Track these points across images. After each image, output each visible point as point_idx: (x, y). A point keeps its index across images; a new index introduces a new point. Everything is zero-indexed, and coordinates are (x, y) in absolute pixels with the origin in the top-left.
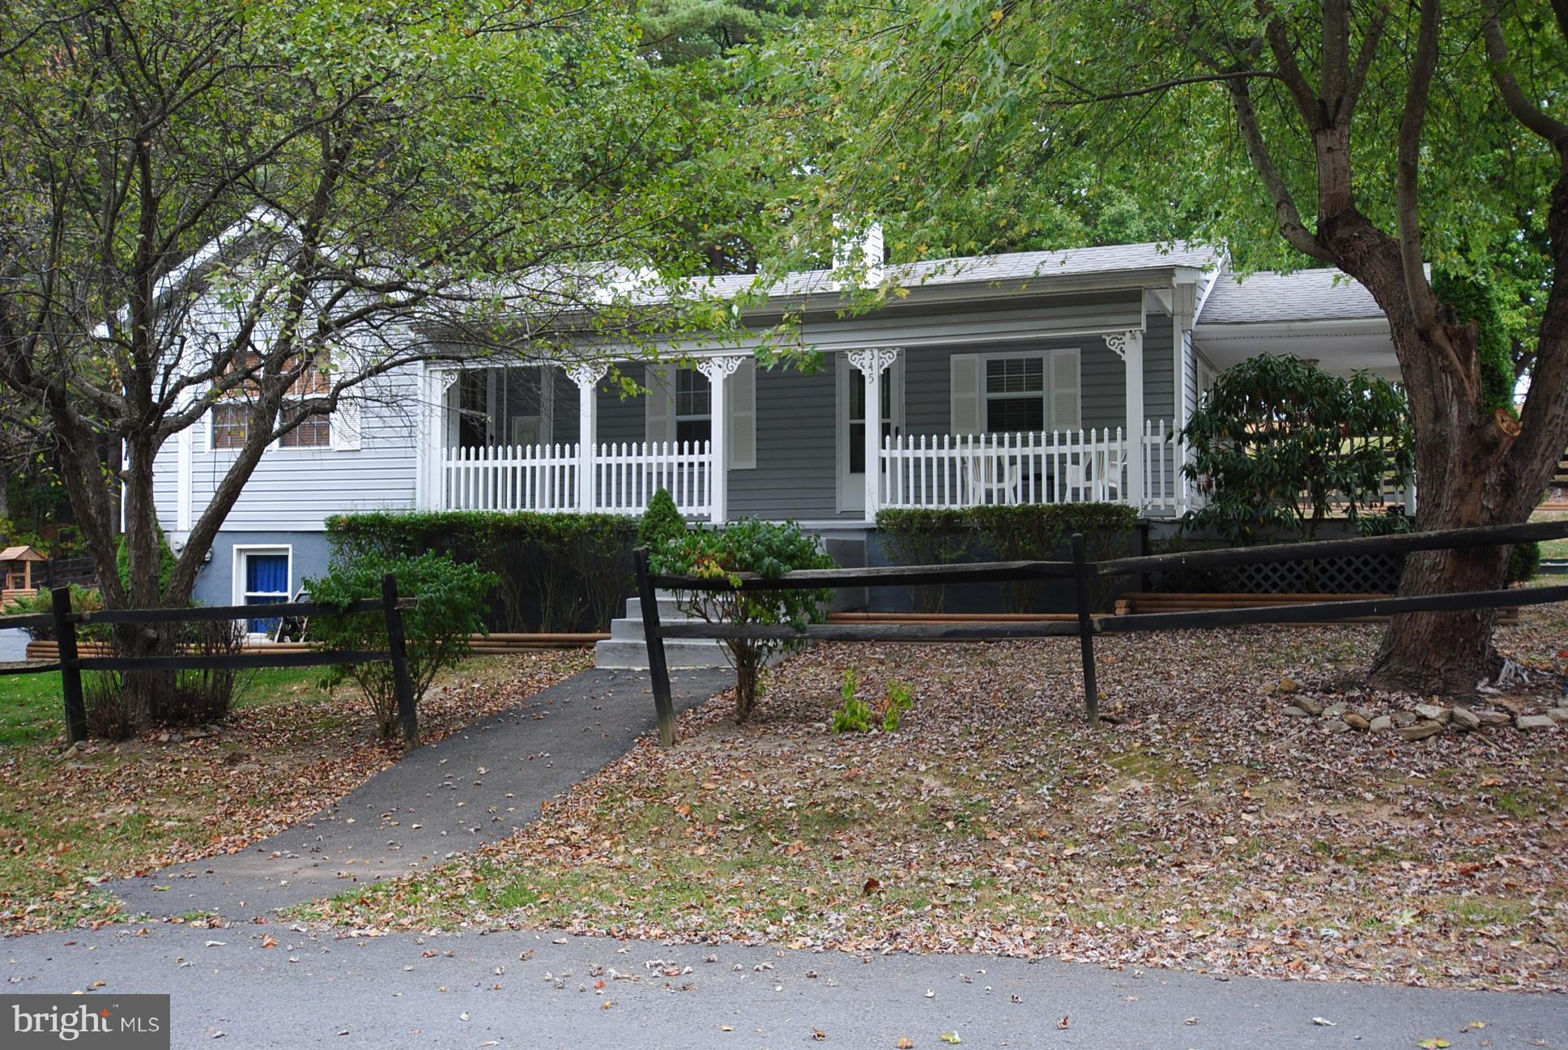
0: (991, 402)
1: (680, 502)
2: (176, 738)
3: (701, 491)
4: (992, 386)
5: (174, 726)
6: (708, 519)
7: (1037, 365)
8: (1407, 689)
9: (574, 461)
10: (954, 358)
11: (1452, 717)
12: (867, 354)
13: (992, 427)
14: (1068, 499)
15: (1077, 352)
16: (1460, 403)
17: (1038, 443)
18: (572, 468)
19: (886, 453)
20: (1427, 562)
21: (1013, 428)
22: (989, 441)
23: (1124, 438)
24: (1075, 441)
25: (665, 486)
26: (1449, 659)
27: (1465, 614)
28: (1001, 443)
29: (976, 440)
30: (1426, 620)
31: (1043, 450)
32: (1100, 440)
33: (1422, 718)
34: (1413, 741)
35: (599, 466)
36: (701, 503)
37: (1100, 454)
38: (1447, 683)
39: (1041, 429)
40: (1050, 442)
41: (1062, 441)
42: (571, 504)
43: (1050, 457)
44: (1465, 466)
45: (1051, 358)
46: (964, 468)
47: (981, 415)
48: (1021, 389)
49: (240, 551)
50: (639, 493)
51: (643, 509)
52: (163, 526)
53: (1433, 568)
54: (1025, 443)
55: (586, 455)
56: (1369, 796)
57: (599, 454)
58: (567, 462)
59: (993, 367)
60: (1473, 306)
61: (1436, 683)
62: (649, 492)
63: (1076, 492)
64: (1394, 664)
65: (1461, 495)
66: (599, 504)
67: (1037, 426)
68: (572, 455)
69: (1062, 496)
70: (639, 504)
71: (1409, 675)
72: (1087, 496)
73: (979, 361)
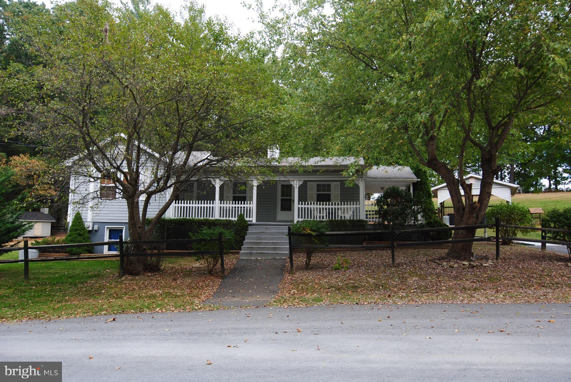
0: (318, 194)
1: (247, 217)
2: (152, 274)
3: (250, 214)
4: (318, 190)
5: (150, 272)
6: (252, 221)
7: (329, 186)
8: (458, 259)
9: (213, 205)
10: (308, 183)
11: (470, 264)
12: (295, 181)
13: (317, 201)
14: (339, 218)
15: (339, 183)
16: (469, 199)
17: (329, 205)
18: (213, 207)
19: (300, 206)
20: (460, 232)
21: (323, 201)
22: (317, 204)
23: (359, 205)
24: (338, 205)
25: (242, 213)
26: (465, 253)
27: (468, 243)
28: (320, 204)
29: (314, 204)
30: (460, 245)
31: (330, 207)
32: (344, 205)
33: (464, 265)
34: (464, 269)
35: (221, 207)
36: (250, 217)
37: (347, 208)
38: (464, 257)
39: (330, 201)
40: (332, 205)
41: (335, 205)
42: (212, 217)
43: (332, 208)
44: (469, 212)
45: (333, 184)
46: (314, 210)
47: (315, 197)
48: (325, 191)
49: (107, 228)
50: (235, 214)
51: (236, 219)
52: (84, 220)
53: (462, 233)
54: (326, 205)
55: (217, 204)
56: (464, 279)
57: (221, 204)
58: (211, 205)
59: (318, 186)
60: (424, 177)
61: (462, 258)
62: (238, 214)
63: (341, 217)
64: (453, 254)
65: (468, 218)
66: (220, 217)
67: (329, 201)
68: (213, 204)
69: (338, 218)
70: (235, 217)
71: (456, 256)
72: (345, 218)
73: (315, 185)
